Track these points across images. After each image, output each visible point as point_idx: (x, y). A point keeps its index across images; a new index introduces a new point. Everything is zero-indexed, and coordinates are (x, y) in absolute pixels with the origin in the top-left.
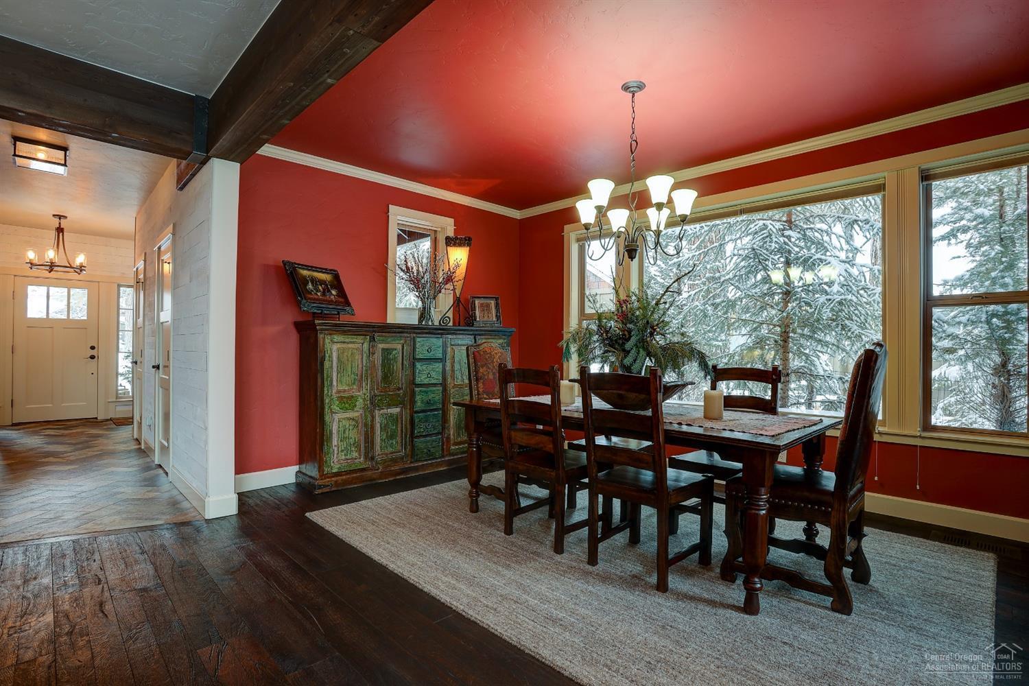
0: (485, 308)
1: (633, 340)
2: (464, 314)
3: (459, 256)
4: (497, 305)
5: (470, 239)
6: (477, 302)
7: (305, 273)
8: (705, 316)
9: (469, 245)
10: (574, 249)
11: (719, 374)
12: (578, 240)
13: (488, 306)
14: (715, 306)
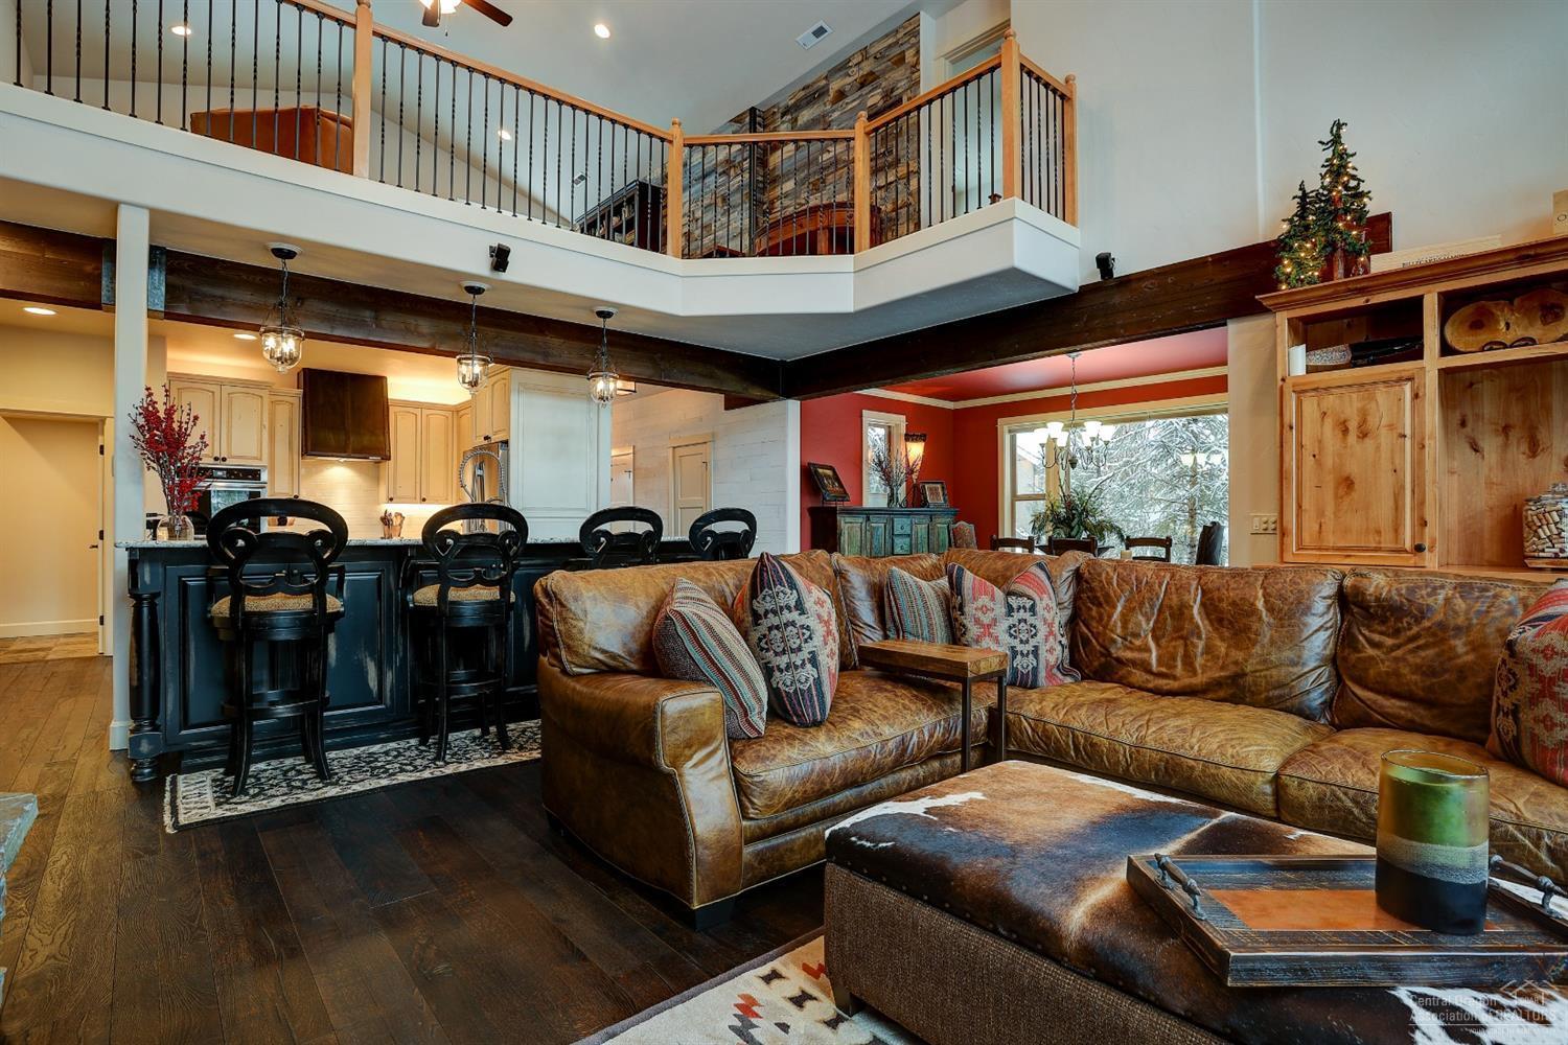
0: (934, 492)
1: (1076, 520)
2: (917, 498)
3: (916, 450)
4: (943, 488)
5: (925, 436)
6: (926, 486)
7: (820, 470)
8: (1122, 497)
9: (924, 441)
10: (1007, 437)
11: (1131, 543)
12: (1010, 431)
13: (936, 489)
14: (1132, 487)
